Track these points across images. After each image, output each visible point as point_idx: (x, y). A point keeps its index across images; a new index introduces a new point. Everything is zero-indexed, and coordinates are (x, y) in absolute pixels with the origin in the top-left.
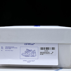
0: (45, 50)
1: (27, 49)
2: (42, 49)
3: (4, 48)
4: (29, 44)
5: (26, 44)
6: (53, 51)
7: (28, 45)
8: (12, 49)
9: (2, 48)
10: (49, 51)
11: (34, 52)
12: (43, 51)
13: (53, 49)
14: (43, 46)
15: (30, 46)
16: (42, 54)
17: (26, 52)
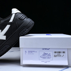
0: (58, 53)
1: (44, 53)
6: (64, 54)
8: (33, 53)
9: (26, 52)
10: (61, 54)
11: (49, 55)
12: (56, 54)
13: (64, 52)
16: (55, 56)
17: (44, 55)
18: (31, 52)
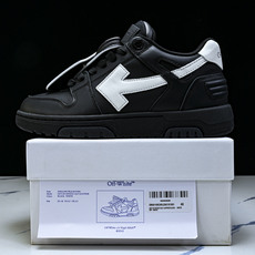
0: (164, 199)
2: (154, 195)
3: (55, 193)
4: (120, 183)
5: (113, 183)
6: (183, 200)
7: (117, 187)
8: (75, 197)
9: (49, 194)
10: (172, 200)
11: (133, 204)
12: (157, 200)
14: (157, 189)
15: (122, 187)
18: (70, 194)
